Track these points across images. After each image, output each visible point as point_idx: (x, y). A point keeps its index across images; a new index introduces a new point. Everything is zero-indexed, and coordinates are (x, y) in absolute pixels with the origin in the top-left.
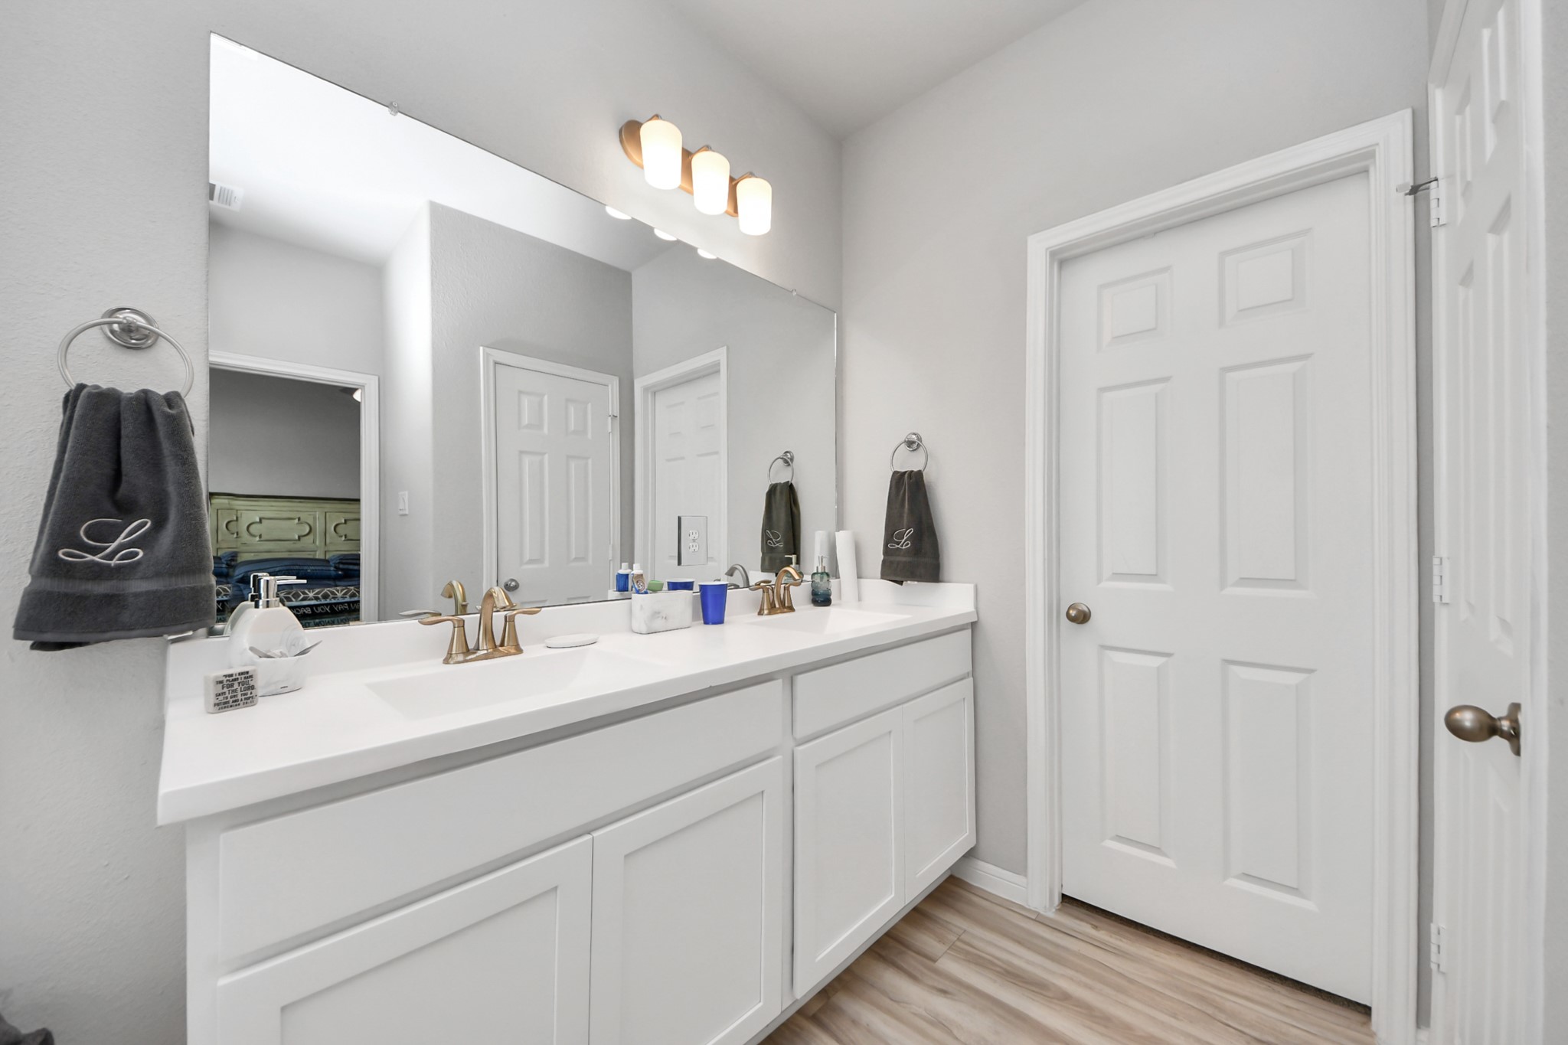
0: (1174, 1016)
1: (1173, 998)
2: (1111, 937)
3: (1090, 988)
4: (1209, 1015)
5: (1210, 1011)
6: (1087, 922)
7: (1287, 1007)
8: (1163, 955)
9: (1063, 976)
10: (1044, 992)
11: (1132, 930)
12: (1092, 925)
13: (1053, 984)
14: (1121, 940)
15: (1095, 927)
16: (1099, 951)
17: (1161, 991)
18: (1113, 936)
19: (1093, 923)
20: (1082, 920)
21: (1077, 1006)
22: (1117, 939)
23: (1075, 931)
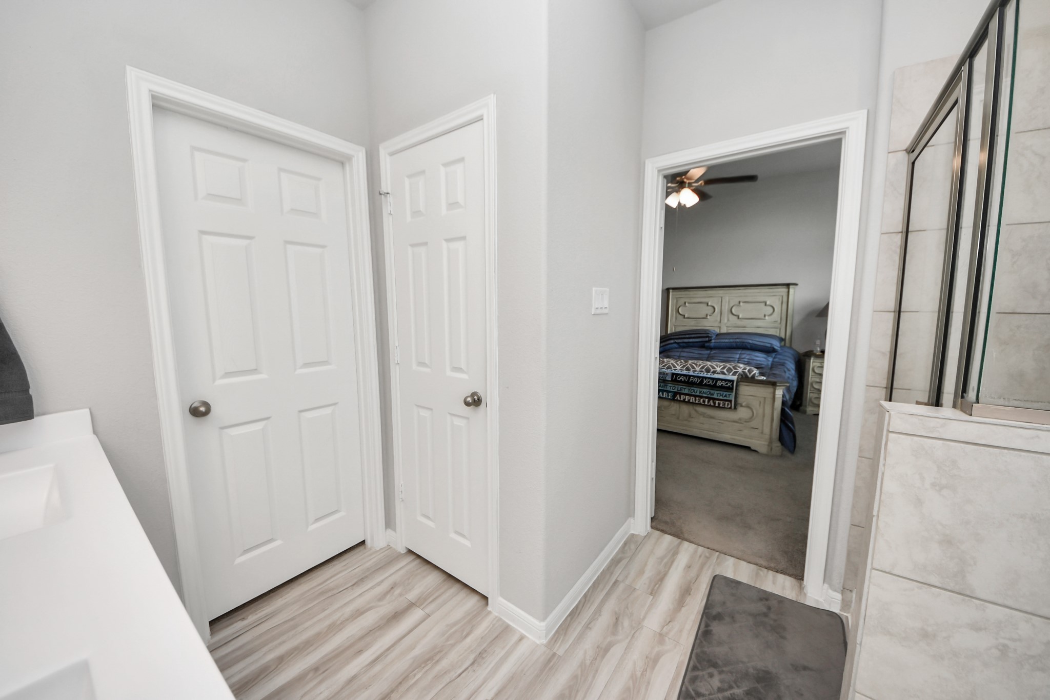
0: (324, 610)
1: (314, 605)
2: (256, 614)
3: (284, 642)
4: (331, 596)
5: (330, 594)
6: (237, 622)
7: (344, 566)
8: (287, 596)
9: (264, 655)
10: (271, 670)
11: (260, 602)
12: (239, 620)
13: (267, 662)
14: (263, 611)
15: (243, 619)
16: (262, 625)
17: (307, 608)
18: (257, 612)
19: (240, 618)
20: (232, 624)
21: (290, 656)
22: (260, 612)
23: (235, 633)
